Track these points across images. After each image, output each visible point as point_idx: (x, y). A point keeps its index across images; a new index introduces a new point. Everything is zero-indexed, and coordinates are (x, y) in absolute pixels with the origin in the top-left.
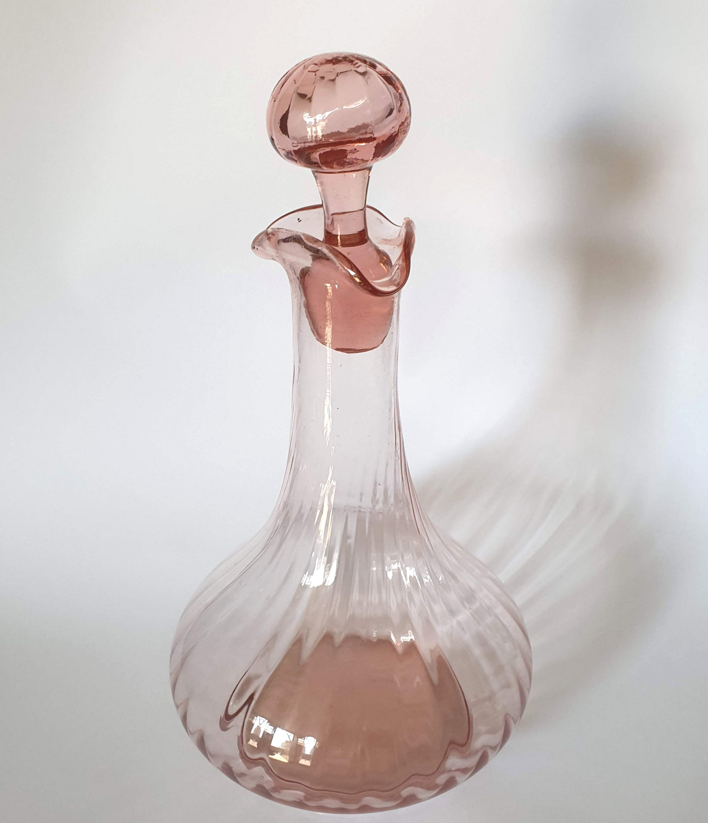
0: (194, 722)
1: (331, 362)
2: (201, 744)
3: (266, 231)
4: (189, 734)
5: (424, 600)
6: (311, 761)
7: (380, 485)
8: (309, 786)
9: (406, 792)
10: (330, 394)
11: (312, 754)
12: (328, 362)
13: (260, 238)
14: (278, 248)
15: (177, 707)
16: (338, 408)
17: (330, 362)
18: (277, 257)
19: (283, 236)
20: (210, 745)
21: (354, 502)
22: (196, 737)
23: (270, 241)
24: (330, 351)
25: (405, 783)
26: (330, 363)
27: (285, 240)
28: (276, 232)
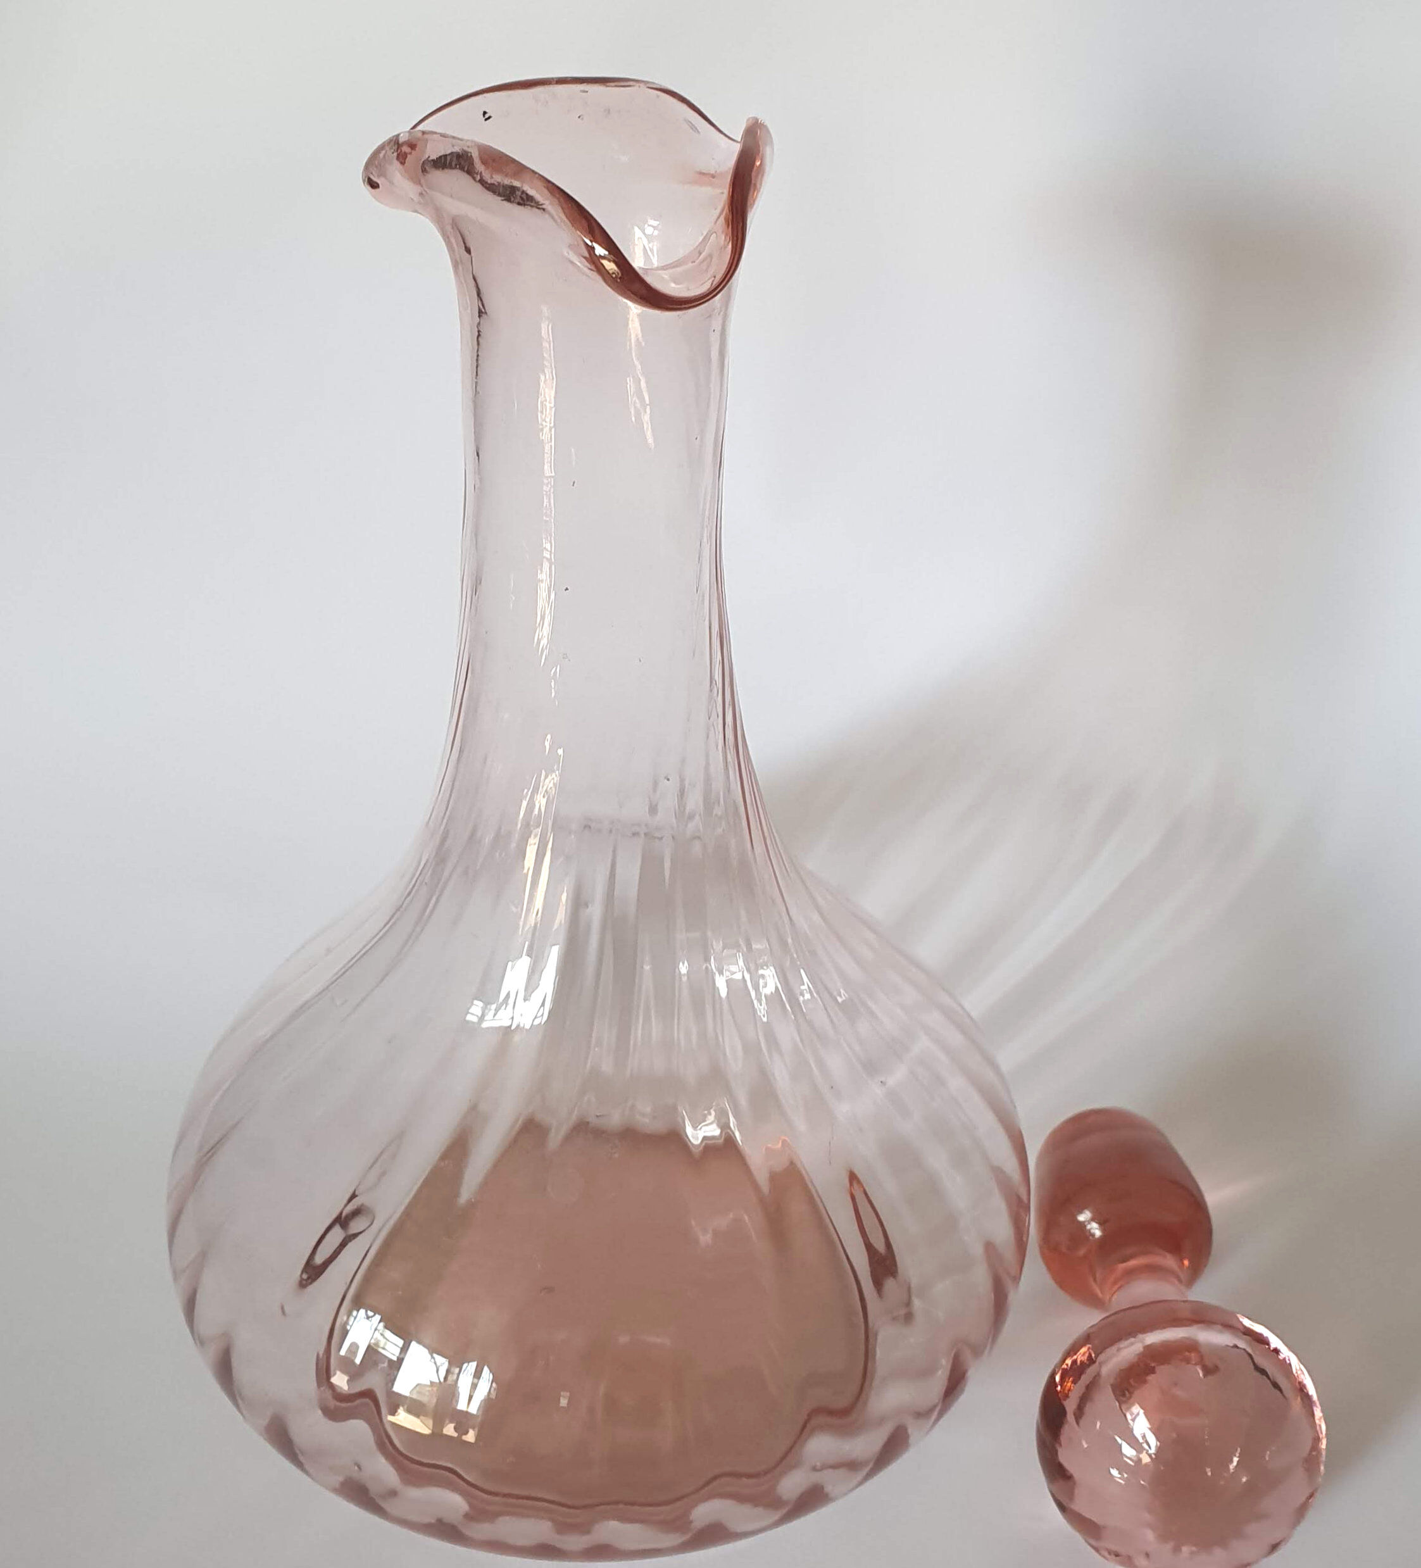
0: (210, 1314)
1: (553, 474)
2: (225, 1370)
3: (395, 138)
4: (198, 1342)
5: (802, 1040)
6: (476, 1429)
7: (668, 780)
8: (479, 1483)
9: (704, 1512)
10: (550, 555)
11: (480, 1413)
12: (547, 473)
13: (381, 155)
14: (422, 181)
15: (176, 1275)
16: (567, 589)
17: (551, 473)
18: (420, 204)
19: (434, 151)
20: (242, 1372)
21: (636, 810)
22: (213, 1350)
23: (403, 163)
24: (551, 446)
25: (708, 1488)
26: (551, 475)
27: (442, 163)
28: (419, 139)
